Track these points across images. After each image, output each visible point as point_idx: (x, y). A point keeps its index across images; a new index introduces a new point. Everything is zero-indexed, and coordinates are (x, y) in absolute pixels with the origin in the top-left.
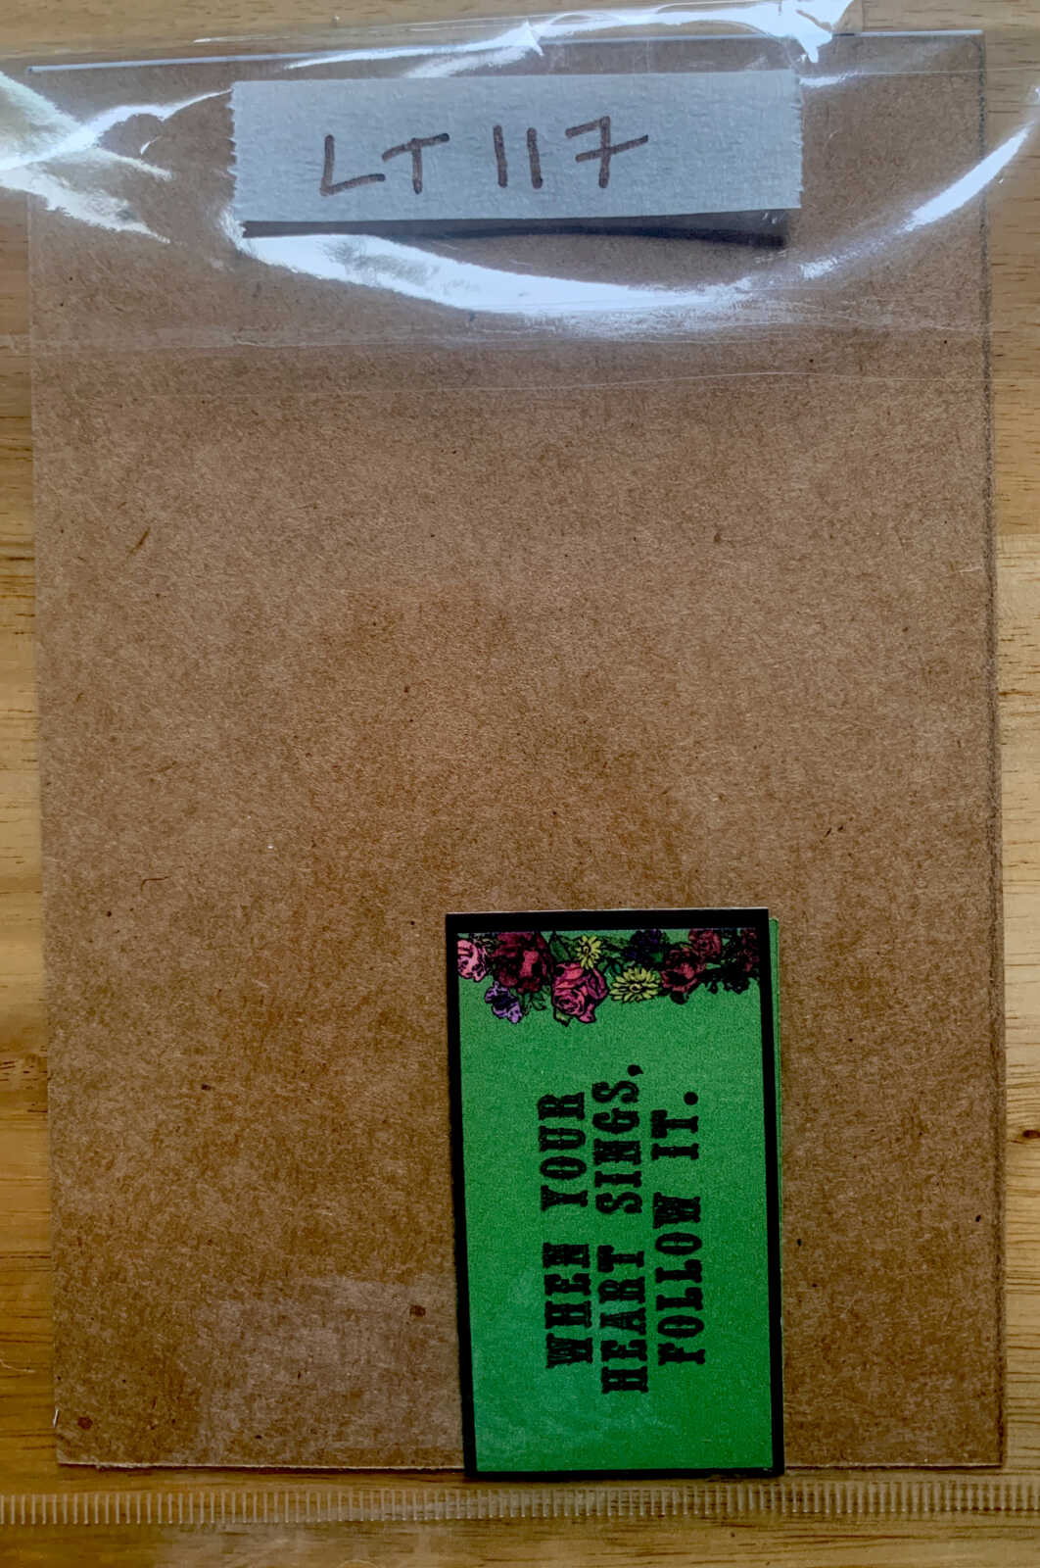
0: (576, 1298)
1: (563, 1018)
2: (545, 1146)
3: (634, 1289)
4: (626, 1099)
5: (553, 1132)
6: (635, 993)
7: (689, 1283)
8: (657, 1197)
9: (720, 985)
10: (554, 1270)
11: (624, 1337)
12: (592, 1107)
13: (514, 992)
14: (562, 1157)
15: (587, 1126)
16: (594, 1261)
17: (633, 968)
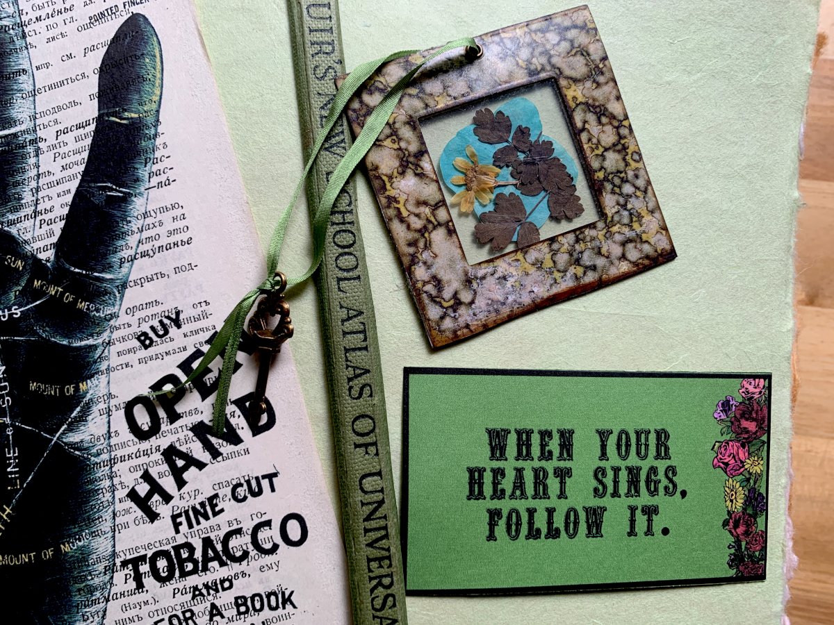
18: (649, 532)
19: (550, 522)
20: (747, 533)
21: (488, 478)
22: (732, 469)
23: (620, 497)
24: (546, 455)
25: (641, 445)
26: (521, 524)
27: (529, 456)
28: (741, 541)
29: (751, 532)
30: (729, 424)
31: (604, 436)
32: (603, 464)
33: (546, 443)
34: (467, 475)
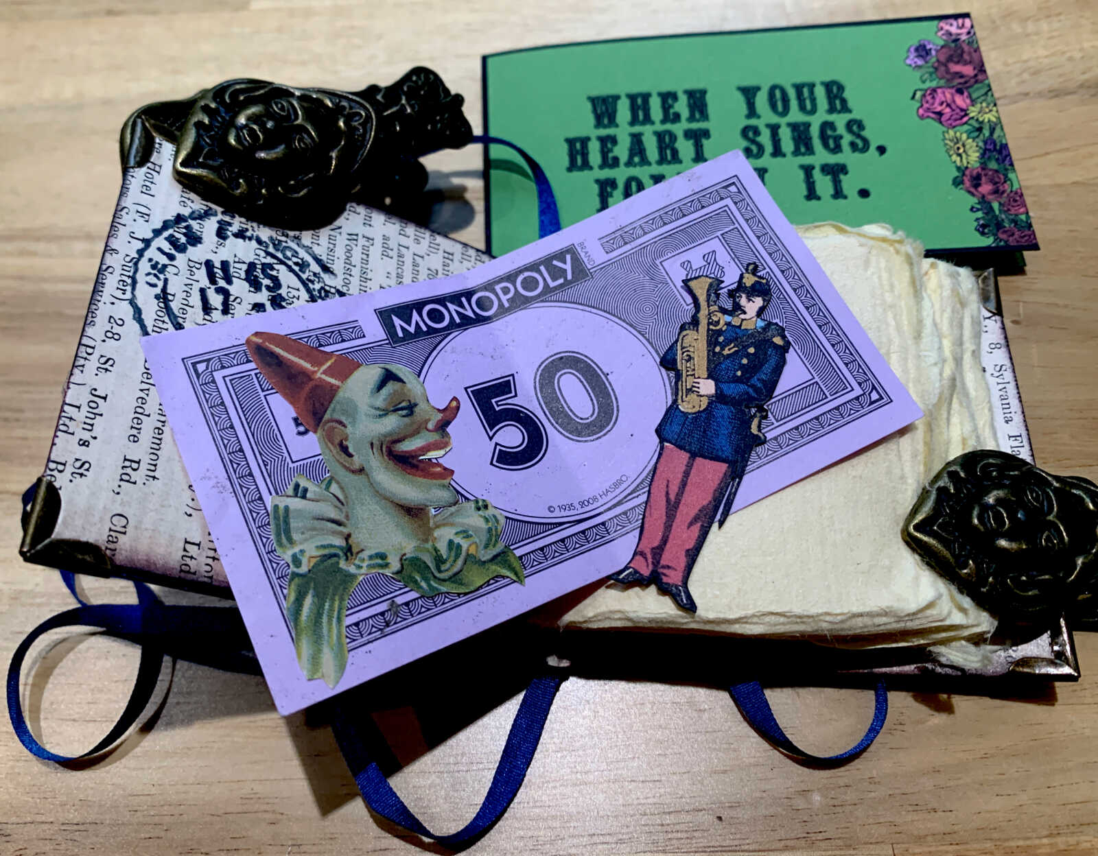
18: (838, 194)
20: (997, 192)
21: (594, 148)
22: (949, 119)
23: (784, 155)
25: (804, 100)
27: (648, 120)
28: (989, 203)
29: (1004, 192)
32: (753, 122)
34: (565, 147)
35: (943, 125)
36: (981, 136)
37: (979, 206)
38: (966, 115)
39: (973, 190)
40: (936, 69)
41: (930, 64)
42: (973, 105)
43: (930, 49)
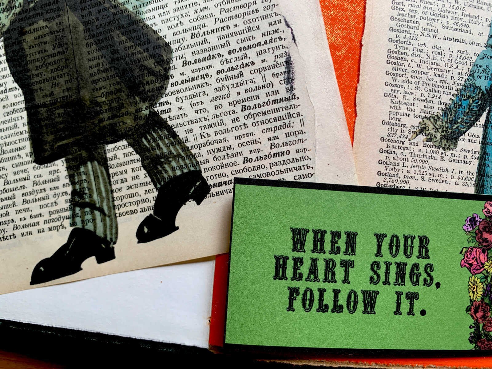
0: (327, 246)
1: (464, 251)
2: (406, 238)
3: (330, 277)
4: (425, 280)
5: (412, 242)
6: (472, 288)
7: (331, 306)
8: (377, 293)
9: (473, 330)
10: (344, 237)
11: (305, 270)
12: (422, 263)
13: (477, 228)
14: (400, 246)
15: (414, 260)
16: (347, 258)
17: (483, 288)
19: (336, 301)
24: (335, 250)
25: (408, 247)
26: (313, 300)
27: (322, 250)
30: (474, 235)
31: (380, 238)
32: (378, 259)
33: (336, 241)
35: (471, 273)
36: (486, 282)
37: (473, 325)
38: (483, 267)
39: (473, 315)
40: (476, 234)
41: (474, 231)
42: (487, 262)
43: (477, 221)
